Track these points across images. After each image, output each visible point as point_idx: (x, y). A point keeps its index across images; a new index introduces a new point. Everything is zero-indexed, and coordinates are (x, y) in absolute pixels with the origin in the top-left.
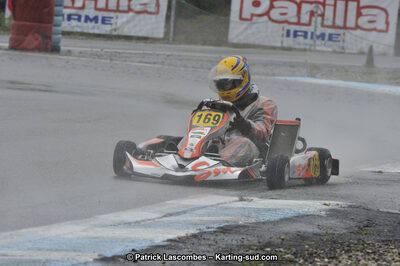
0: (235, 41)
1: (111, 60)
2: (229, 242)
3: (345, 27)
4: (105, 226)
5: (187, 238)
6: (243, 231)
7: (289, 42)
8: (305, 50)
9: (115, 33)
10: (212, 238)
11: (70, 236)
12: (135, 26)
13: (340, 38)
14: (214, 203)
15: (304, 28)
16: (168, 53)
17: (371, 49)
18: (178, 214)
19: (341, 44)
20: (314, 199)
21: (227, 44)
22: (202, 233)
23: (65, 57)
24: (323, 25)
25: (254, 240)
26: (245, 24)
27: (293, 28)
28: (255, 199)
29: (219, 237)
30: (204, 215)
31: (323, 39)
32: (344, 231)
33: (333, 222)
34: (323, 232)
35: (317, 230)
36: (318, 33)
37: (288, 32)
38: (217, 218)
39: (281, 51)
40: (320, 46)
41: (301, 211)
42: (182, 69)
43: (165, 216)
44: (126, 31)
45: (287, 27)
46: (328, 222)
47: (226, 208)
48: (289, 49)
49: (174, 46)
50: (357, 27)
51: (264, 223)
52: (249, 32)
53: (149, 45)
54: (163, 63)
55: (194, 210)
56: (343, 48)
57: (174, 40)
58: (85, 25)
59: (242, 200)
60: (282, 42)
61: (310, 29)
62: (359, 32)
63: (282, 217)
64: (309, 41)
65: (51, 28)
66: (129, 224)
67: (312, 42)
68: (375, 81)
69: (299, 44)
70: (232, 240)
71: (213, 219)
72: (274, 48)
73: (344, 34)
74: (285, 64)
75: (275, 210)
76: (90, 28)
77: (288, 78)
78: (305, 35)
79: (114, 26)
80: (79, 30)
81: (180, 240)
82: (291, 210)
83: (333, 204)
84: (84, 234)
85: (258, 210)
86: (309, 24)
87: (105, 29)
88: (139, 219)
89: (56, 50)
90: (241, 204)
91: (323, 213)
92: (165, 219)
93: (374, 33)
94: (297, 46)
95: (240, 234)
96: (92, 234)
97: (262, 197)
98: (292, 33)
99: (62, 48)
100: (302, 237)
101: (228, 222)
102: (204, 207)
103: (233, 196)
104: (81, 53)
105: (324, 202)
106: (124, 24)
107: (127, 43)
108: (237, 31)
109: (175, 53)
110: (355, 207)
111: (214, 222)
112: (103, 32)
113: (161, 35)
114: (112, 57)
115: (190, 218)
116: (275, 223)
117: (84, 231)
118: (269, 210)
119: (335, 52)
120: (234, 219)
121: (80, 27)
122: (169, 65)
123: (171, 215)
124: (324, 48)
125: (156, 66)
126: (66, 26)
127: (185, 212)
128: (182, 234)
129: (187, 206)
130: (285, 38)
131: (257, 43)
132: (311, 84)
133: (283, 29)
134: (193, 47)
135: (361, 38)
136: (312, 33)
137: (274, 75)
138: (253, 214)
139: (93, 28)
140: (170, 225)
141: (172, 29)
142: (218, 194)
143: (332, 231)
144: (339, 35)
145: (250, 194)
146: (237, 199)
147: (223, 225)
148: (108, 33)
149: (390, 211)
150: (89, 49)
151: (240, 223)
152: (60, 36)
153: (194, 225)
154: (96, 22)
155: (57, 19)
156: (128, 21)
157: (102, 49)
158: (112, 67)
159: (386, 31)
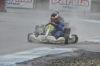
0: (50, 9)
1: (20, 14)
2: (49, 59)
3: (78, 5)
4: (17, 55)
5: (38, 58)
6: (52, 56)
8: (68, 11)
10: (45, 58)
11: (9, 58)
12: (25, 6)
14: (45, 49)
16: (34, 12)
17: (85, 11)
18: (36, 52)
19: (77, 9)
20: (70, 48)
21: (48, 10)
22: (42, 57)
23: (8, 13)
24: (72, 5)
25: (55, 58)
28: (55, 48)
30: (42, 52)
31: (73, 8)
32: (77, 56)
33: (75, 54)
34: (72, 56)
35: (71, 56)
36: (71, 7)
37: (64, 7)
38: (46, 53)
39: (62, 11)
40: (72, 10)
41: (67, 51)
42: (37, 16)
44: (23, 7)
45: (64, 5)
46: (74, 54)
47: (48, 51)
48: (64, 11)
49: (35, 10)
50: (81, 5)
51: (57, 54)
52: (54, 7)
53: (29, 10)
55: (40, 51)
56: (78, 11)
58: (13, 5)
60: (62, 9)
62: (81, 7)
63: (62, 52)
64: (69, 9)
65: (4, 6)
66: (24, 54)
68: (86, 19)
70: (49, 58)
73: (78, 7)
75: (60, 51)
78: (68, 7)
80: (11, 6)
81: (36, 58)
82: (64, 51)
83: (75, 49)
84: (12, 57)
85: (56, 51)
86: (69, 5)
87: (18, 6)
88: (26, 53)
90: (52, 50)
91: (72, 52)
92: (33, 53)
93: (85, 7)
94: (66, 10)
95: (52, 57)
96: (14, 57)
97: (57, 48)
98: (65, 7)
99: (7, 11)
100: (67, 58)
102: (43, 50)
103: (50, 47)
104: (12, 12)
105: (72, 49)
107: (24, 10)
108: (51, 6)
110: (80, 50)
111: (45, 54)
112: (18, 7)
113: (32, 8)
115: (39, 53)
116: (60, 54)
120: (50, 53)
123: (34, 52)
125: (31, 15)
126: (8, 5)
127: (38, 52)
128: (37, 57)
129: (38, 50)
130: (63, 8)
136: (70, 7)
139: (15, 6)
140: (34, 55)
141: (35, 6)
142: (46, 47)
143: (74, 56)
144: (76, 7)
145: (54, 47)
146: (51, 48)
147: (47, 55)
148: (19, 7)
149: (89, 51)
150: (14, 11)
151: (52, 54)
152: (7, 8)
153: (40, 55)
154: (16, 4)
155: (6, 4)
156: (24, 4)
157: (17, 11)
158: (20, 16)
159: (88, 6)
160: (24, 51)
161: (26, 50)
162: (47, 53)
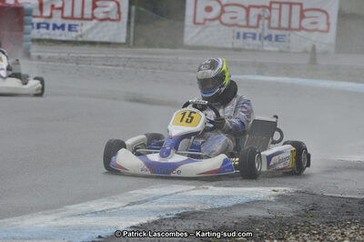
0: (190, 44)
1: (77, 64)
2: (187, 227)
3: (289, 28)
4: (74, 215)
5: (149, 224)
6: (199, 216)
7: (239, 43)
8: (253, 50)
9: (80, 39)
10: (171, 224)
12: (98, 33)
13: (285, 39)
15: (253, 31)
16: (129, 56)
17: (314, 48)
18: (140, 203)
19: (286, 44)
20: (264, 186)
21: (182, 46)
22: (162, 220)
23: (35, 62)
24: (270, 28)
25: (210, 225)
26: (198, 29)
27: (242, 30)
28: (211, 187)
29: (178, 223)
30: (163, 203)
31: (270, 40)
32: (292, 214)
33: (281, 206)
34: (273, 215)
35: (266, 214)
36: (266, 34)
37: (238, 34)
38: (176, 206)
39: (232, 52)
40: (267, 46)
41: (253, 197)
42: (142, 70)
43: (129, 205)
44: (90, 37)
45: (237, 29)
46: (277, 206)
47: (184, 197)
48: (239, 50)
49: (134, 49)
50: (301, 28)
51: (218, 209)
52: (203, 35)
53: (111, 49)
54: (124, 65)
55: (155, 198)
56: (288, 47)
57: (134, 44)
58: (53, 32)
59: (198, 188)
60: (233, 44)
61: (258, 31)
62: (303, 33)
63: (235, 203)
64: (257, 42)
65: (22, 36)
66: (96, 212)
67: (259, 43)
68: (318, 78)
69: (249, 45)
70: (189, 225)
71: (172, 206)
72: (226, 49)
73: (289, 35)
74: (236, 63)
75: (228, 197)
76: (58, 35)
78: (254, 36)
79: (79, 33)
80: (47, 37)
81: (142, 226)
82: (243, 196)
83: (281, 190)
84: (55, 223)
85: (213, 198)
86: (257, 27)
87: (71, 36)
88: (104, 209)
90: (197, 193)
91: (272, 199)
92: (129, 207)
93: (316, 33)
94: (246, 47)
95: (197, 219)
96: (61, 223)
97: (215, 186)
98: (241, 35)
99: (32, 54)
100: (253, 221)
102: (164, 196)
103: (190, 185)
104: (49, 58)
105: (273, 188)
106: (88, 32)
107: (92, 49)
108: (191, 34)
109: (136, 56)
110: (301, 192)
111: (173, 209)
112: (70, 39)
113: (123, 40)
114: (77, 61)
115: (151, 207)
116: (229, 209)
117: (55, 220)
118: (223, 197)
119: (281, 52)
120: (192, 206)
121: (49, 34)
122: (131, 67)
123: (133, 204)
124: (270, 48)
125: (118, 68)
126: (35, 33)
127: (146, 201)
128: (144, 220)
129: (148, 195)
130: (235, 40)
131: (210, 44)
132: (260, 81)
133: (234, 31)
134: (151, 50)
135: (305, 38)
136: (260, 35)
138: (209, 201)
139: (61, 35)
140: (133, 213)
141: (132, 34)
142: (177, 184)
143: (280, 215)
144: (285, 36)
145: (206, 183)
146: (194, 187)
147: (181, 211)
148: (74, 39)
149: (333, 195)
150: (57, 55)
151: (197, 209)
152: (30, 43)
153: (155, 212)
154: (63, 29)
155: (27, 27)
156: (92, 29)
157: (69, 54)
158: (78, 70)
159: (327, 31)
160: (94, 199)
161: (105, 197)
162: (181, 206)
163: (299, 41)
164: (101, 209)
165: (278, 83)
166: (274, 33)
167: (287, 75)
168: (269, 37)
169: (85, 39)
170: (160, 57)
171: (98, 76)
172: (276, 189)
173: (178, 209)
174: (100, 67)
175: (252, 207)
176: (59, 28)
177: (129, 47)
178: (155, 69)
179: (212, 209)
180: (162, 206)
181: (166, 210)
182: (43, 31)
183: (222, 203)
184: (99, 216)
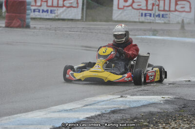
0: (116, 19)
1: (55, 31)
2: (116, 118)
3: (170, 11)
4: (55, 112)
5: (96, 116)
6: (122, 112)
7: (143, 19)
8: (150, 23)
9: (57, 18)
10: (108, 116)
11: (38, 117)
12: (66, 14)
13: (167, 16)
14: (108, 99)
15: (150, 12)
16: (83, 26)
17: (183, 21)
18: (91, 105)
19: (168, 19)
20: (157, 95)
21: (112, 21)
22: (103, 114)
23: (33, 30)
24: (159, 10)
25: (128, 116)
26: (120, 11)
27: (144, 12)
28: (129, 96)
29: (111, 115)
30: (103, 105)
31: (159, 17)
32: (172, 110)
33: (167, 106)
34: (162, 111)
35: (159, 110)
36: (157, 14)
37: (142, 14)
38: (110, 106)
39: (139, 24)
40: (158, 20)
41: (151, 101)
42: (90, 34)
43: (84, 106)
44: (62, 17)
45: (141, 11)
46: (165, 106)
47: (114, 101)
48: (142, 22)
49: (86, 23)
50: (176, 10)
51: (133, 108)
52: (122, 14)
53: (73, 23)
54: (81, 31)
55: (98, 102)
56: (169, 21)
57: (86, 20)
58: (42, 14)
59: (122, 97)
60: (139, 19)
61: (152, 12)
62: (177, 13)
63: (142, 104)
64: (152, 18)
65: (25, 17)
66: (67, 110)
67: (153, 18)
68: (185, 37)
69: (148, 20)
70: (117, 116)
71: (108, 106)
72: (135, 22)
73: (169, 14)
74: (141, 30)
75: (138, 101)
76: (45, 15)
77: (142, 37)
78: (150, 16)
79: (56, 14)
80: (39, 17)
81: (92, 117)
82: (146, 101)
83: (167, 97)
84: (45, 116)
85: (130, 102)
86: (152, 10)
87: (52, 16)
88: (71, 108)
89: (28, 27)
90: (121, 99)
91: (162, 102)
93: (184, 13)
94: (146, 21)
95: (121, 114)
96: (49, 116)
97: (131, 95)
98: (144, 14)
99: (31, 26)
100: (152, 114)
101: (115, 108)
102: (104, 101)
103: (117, 95)
104: (40, 28)
105: (162, 96)
106: (61, 13)
107: (63, 22)
108: (116, 14)
109: (87, 26)
110: (177, 98)
111: (109, 108)
113: (80, 18)
114: (56, 29)
115: (97, 107)
116: (138, 107)
117: (45, 114)
118: (135, 101)
119: (165, 23)
120: (118, 106)
122: (84, 32)
123: (87, 105)
125: (78, 33)
126: (33, 15)
127: (94, 104)
128: (93, 114)
129: (95, 101)
130: (140, 17)
131: (127, 20)
132: (154, 39)
133: (139, 13)
134: (95, 23)
135: (178, 16)
136: (154, 15)
137: (135, 35)
138: (128, 104)
139: (46, 16)
140: (87, 110)
141: (85, 15)
142: (110, 94)
143: (166, 111)
144: (167, 14)
145: (126, 94)
146: (120, 96)
147: (113, 109)
148: (54, 18)
150: (44, 26)
151: (121, 108)
152: (30, 20)
153: (99, 110)
154: (48, 12)
155: (28, 12)
156: (63, 12)
157: (51, 26)
158: (56, 34)
159: (190, 12)
160: (66, 103)
161: (72, 102)
162: (113, 107)
163: (175, 17)
164: (69, 108)
165: (163, 40)
166: (161, 13)
167: (169, 36)
168: (159, 15)
169: (59, 17)
170: (100, 27)
171: (67, 37)
172: (164, 97)
173: (111, 108)
174: (68, 32)
175: (151, 107)
176: (45, 12)
177: (83, 21)
178: (98, 33)
179: (129, 108)
180: (102, 106)
181: (105, 108)
182: (37, 13)
183: (135, 105)
184: (69, 112)
